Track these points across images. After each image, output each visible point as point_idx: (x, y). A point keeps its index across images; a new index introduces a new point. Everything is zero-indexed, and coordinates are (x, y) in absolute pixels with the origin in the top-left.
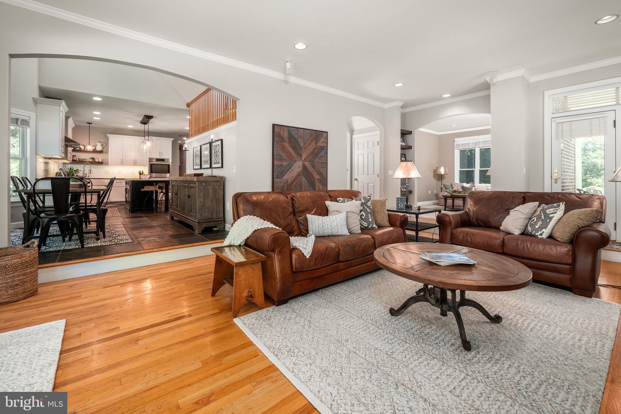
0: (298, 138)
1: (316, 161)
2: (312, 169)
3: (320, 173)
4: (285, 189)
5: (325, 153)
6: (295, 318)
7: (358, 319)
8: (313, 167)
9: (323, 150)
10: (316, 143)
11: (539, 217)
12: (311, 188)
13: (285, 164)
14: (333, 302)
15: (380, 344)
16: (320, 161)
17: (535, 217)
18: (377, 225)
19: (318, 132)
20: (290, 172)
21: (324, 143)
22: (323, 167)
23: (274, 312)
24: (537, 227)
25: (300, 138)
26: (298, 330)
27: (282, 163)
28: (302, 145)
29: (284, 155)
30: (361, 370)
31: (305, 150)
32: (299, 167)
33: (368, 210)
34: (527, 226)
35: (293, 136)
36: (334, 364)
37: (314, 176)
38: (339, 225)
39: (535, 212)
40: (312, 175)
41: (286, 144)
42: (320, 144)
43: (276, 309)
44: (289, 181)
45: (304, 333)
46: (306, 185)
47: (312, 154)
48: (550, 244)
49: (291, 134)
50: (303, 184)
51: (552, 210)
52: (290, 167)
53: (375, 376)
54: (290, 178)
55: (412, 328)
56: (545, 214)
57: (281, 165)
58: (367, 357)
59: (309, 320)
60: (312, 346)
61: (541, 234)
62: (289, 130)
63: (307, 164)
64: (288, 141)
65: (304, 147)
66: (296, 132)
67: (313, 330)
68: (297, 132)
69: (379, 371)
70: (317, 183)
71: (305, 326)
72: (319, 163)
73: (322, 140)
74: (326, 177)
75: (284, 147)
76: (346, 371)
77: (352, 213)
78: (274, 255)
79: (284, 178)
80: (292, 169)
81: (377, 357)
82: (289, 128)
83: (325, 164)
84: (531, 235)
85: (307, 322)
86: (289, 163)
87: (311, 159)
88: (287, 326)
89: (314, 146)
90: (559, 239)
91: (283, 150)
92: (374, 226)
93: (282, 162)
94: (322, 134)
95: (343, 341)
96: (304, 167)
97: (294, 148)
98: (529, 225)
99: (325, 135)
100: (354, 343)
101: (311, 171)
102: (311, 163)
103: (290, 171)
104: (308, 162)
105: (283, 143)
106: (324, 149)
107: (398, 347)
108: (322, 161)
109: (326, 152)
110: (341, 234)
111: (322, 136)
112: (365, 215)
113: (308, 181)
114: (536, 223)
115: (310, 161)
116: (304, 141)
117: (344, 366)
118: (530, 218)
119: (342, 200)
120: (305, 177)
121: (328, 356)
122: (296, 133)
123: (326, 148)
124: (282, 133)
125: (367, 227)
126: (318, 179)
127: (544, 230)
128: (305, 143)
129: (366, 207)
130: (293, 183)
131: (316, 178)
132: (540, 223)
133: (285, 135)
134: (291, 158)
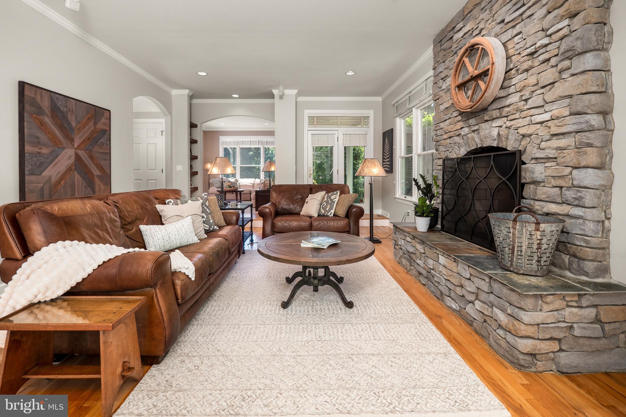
0: (66, 112)
1: (93, 150)
2: (90, 160)
3: (100, 168)
4: (46, 192)
5: (107, 140)
6: (202, 363)
7: (264, 326)
8: (91, 158)
9: (104, 134)
10: (95, 124)
11: (327, 202)
12: (88, 188)
13: (45, 151)
14: (221, 323)
15: (304, 336)
16: (101, 151)
17: (324, 202)
18: (217, 226)
19: (97, 108)
20: (55, 165)
21: (106, 125)
22: (104, 159)
23: (166, 373)
24: (327, 209)
25: (70, 113)
26: (223, 372)
27: (40, 151)
28: (74, 124)
29: (43, 138)
30: (320, 366)
31: (79, 133)
32: (70, 158)
33: (208, 210)
34: (320, 210)
35: (59, 109)
36: (296, 377)
37: (93, 171)
38: (188, 232)
39: (323, 198)
40: (90, 170)
41: (47, 120)
42: (100, 126)
43: (163, 368)
44: (54, 180)
45: (233, 370)
46: (82, 185)
47: (89, 139)
48: (336, 220)
49: (56, 104)
50: (76, 183)
51: (334, 196)
52: (53, 156)
53: (332, 362)
54: (55, 175)
55: (308, 311)
56: (331, 199)
57: (39, 153)
58: (310, 352)
59: (221, 354)
60: (258, 376)
61: (331, 214)
62: (51, 97)
63: (81, 153)
64: (50, 115)
65: (78, 127)
66: (64, 102)
67: (238, 361)
68: (66, 103)
69: (330, 357)
70: (97, 182)
71: (226, 363)
72: (99, 152)
73: (103, 120)
74: (109, 173)
75: (42, 124)
76: (312, 375)
77: (196, 215)
78: (154, 291)
79: (43, 174)
80: (57, 160)
81: (316, 347)
82: (52, 94)
83: (108, 155)
84: (324, 216)
85: (221, 358)
86: (53, 151)
87: (88, 147)
88: (204, 376)
89: (93, 128)
90: (341, 216)
91: (41, 128)
92: (215, 227)
93: (40, 149)
94: (103, 113)
95: (278, 353)
96: (78, 157)
97: (61, 127)
98: (321, 209)
99: (106, 113)
100: (288, 348)
101: (88, 165)
102: (87, 152)
103: (54, 163)
104: (84, 150)
105: (41, 117)
106: (106, 133)
107: (318, 331)
108: (104, 151)
109: (109, 138)
110: (192, 242)
111: (103, 115)
112: (205, 216)
113: (84, 179)
114: (326, 206)
115: (87, 150)
116: (76, 118)
117: (305, 372)
118: (321, 204)
119: (172, 201)
120: (79, 173)
121: (283, 374)
122: (64, 105)
123: (109, 132)
124: (38, 99)
125: (209, 229)
126: (98, 176)
127: (332, 211)
128: (79, 122)
129: (205, 208)
130: (60, 182)
131: (95, 174)
132: (329, 206)
133: (46, 104)
134: (55, 142)
